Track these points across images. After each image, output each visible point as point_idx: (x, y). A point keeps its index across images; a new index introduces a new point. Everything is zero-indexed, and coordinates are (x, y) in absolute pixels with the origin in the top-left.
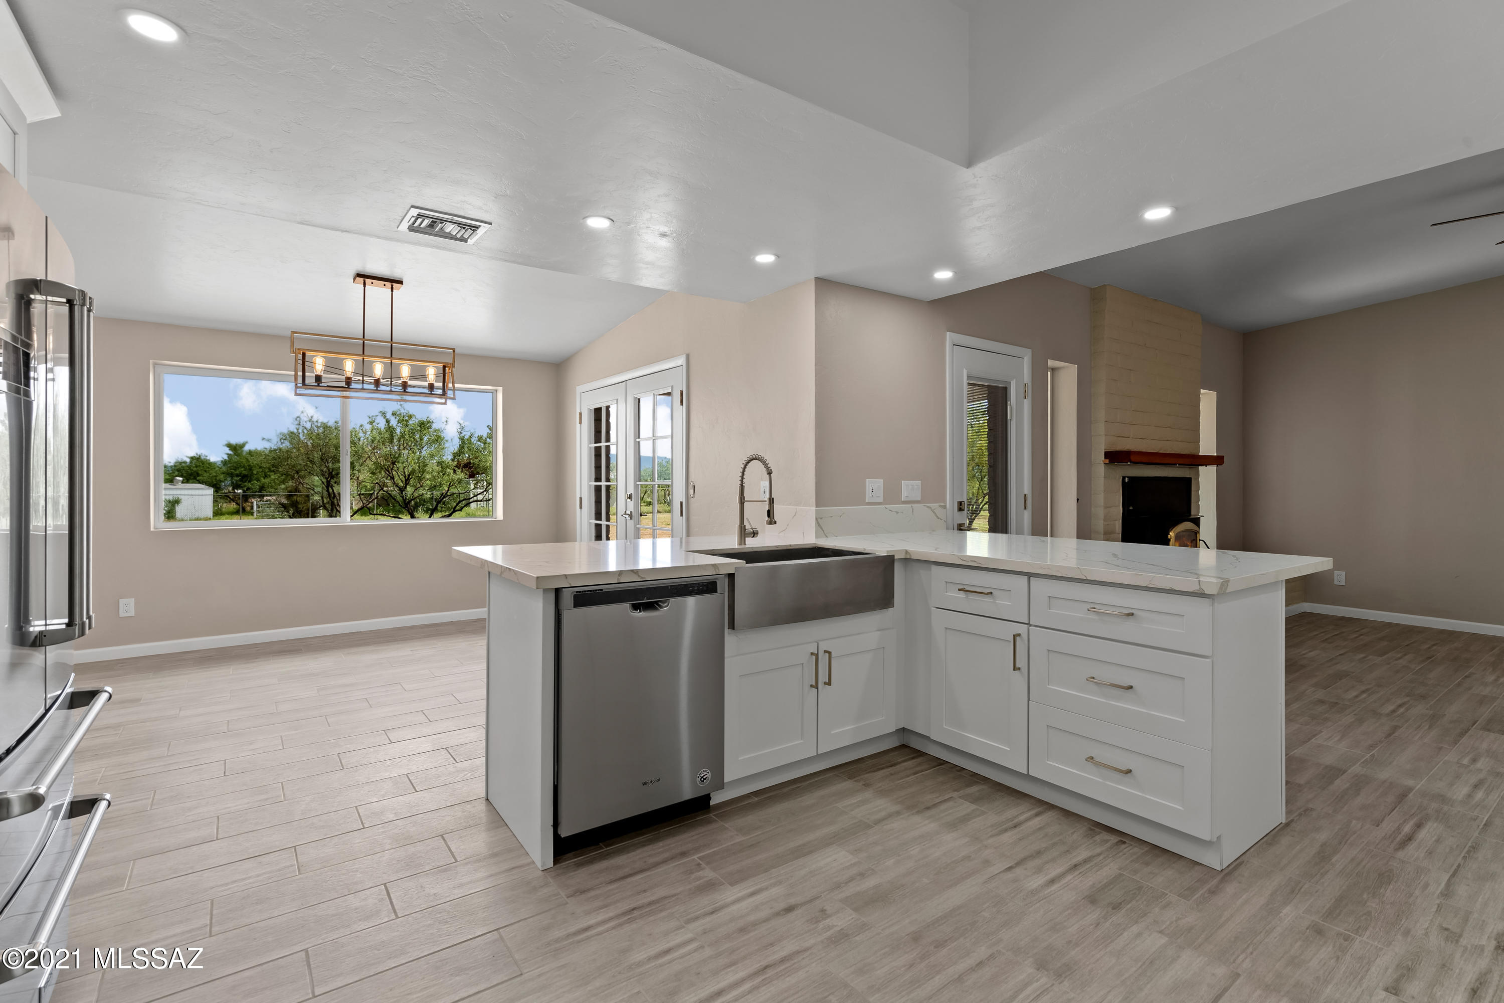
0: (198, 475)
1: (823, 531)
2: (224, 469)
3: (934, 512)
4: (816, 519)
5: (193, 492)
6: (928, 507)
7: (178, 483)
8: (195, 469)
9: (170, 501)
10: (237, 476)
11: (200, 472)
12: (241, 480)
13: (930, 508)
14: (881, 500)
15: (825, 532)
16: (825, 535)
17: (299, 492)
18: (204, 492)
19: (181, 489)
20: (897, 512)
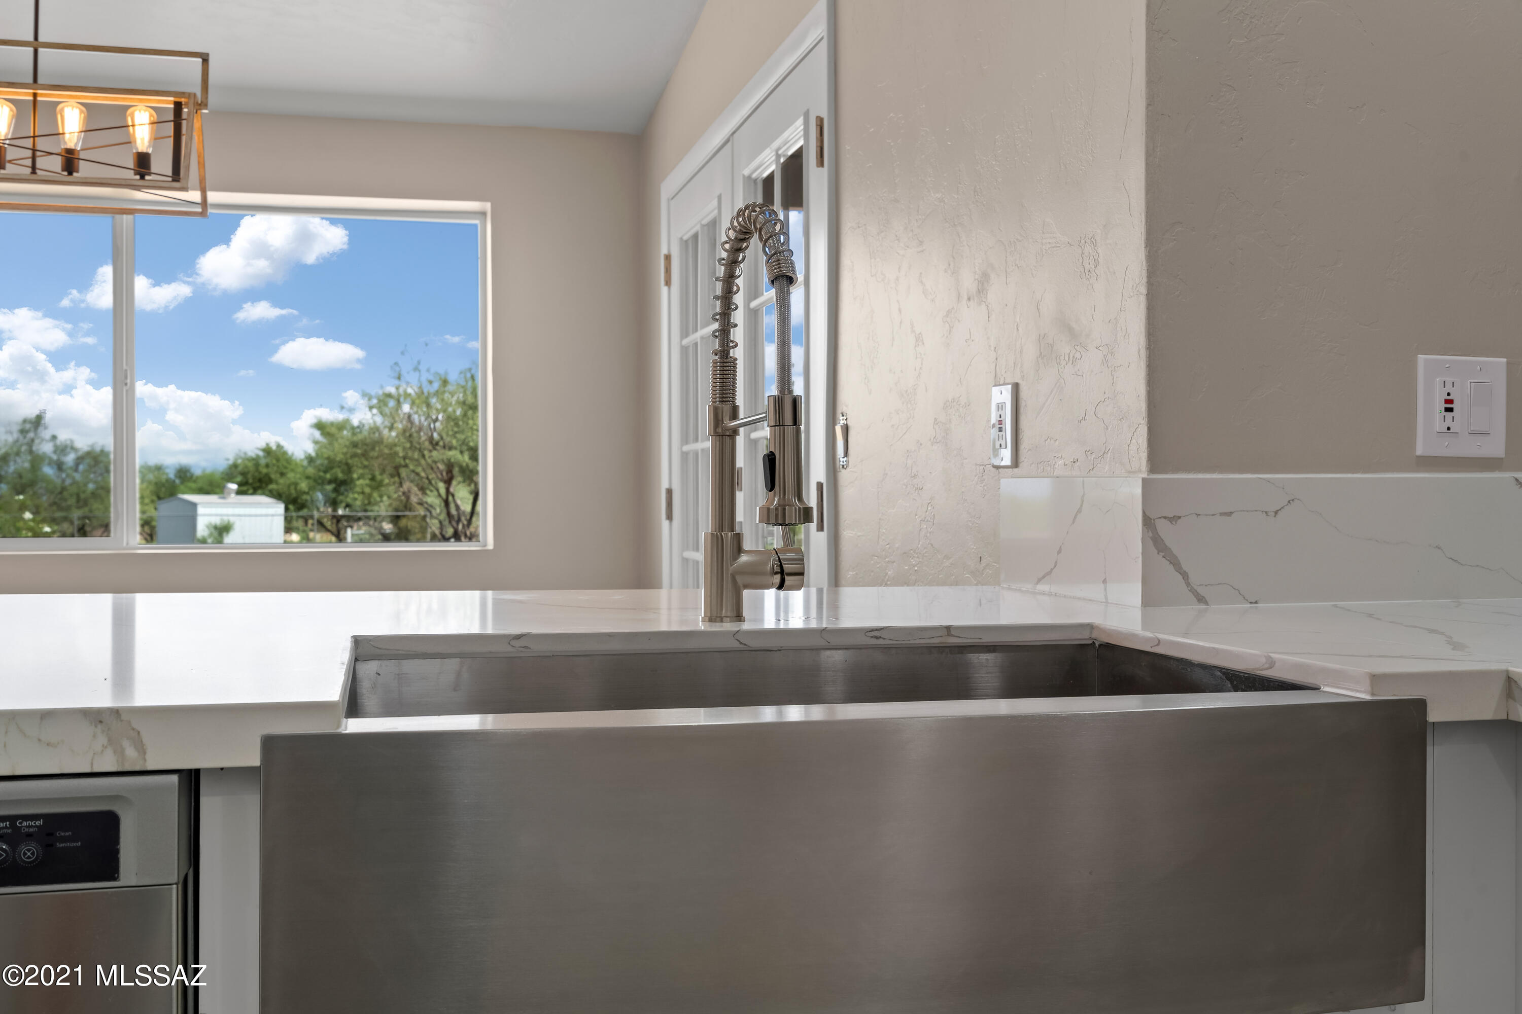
0: (270, 481)
1: (1185, 576)
2: (311, 471)
4: (1148, 522)
5: (253, 511)
7: (229, 494)
8: (264, 471)
9: (216, 528)
10: (330, 482)
11: (273, 476)
12: (335, 490)
17: (410, 510)
18: (271, 511)
19: (235, 505)
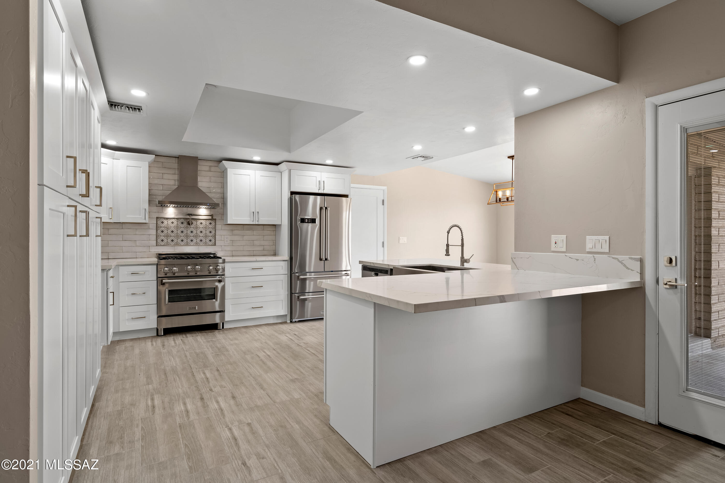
1: (516, 266)
3: (622, 263)
6: (613, 258)
13: (617, 259)
14: (564, 249)
15: (517, 266)
16: (517, 268)
20: (577, 260)
